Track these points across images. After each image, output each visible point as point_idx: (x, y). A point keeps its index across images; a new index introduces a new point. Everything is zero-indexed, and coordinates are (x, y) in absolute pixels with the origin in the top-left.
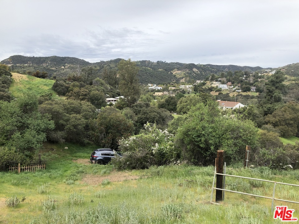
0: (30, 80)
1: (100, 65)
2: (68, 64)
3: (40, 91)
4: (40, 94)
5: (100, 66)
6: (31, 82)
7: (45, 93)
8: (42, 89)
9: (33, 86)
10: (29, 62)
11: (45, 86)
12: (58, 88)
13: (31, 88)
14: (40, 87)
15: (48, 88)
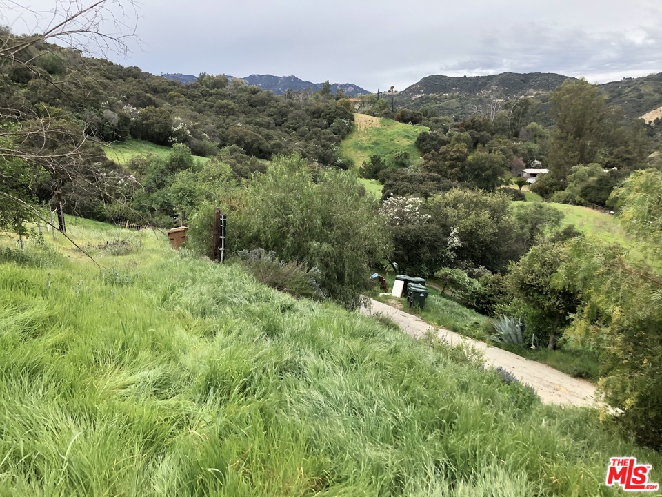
0: (384, 127)
1: (612, 89)
2: (535, 89)
3: (392, 148)
4: (390, 153)
5: (612, 92)
6: (385, 130)
7: (396, 151)
8: (398, 145)
9: (384, 139)
10: (454, 88)
11: (405, 140)
12: (424, 143)
13: (378, 142)
14: (396, 141)
15: (409, 143)
